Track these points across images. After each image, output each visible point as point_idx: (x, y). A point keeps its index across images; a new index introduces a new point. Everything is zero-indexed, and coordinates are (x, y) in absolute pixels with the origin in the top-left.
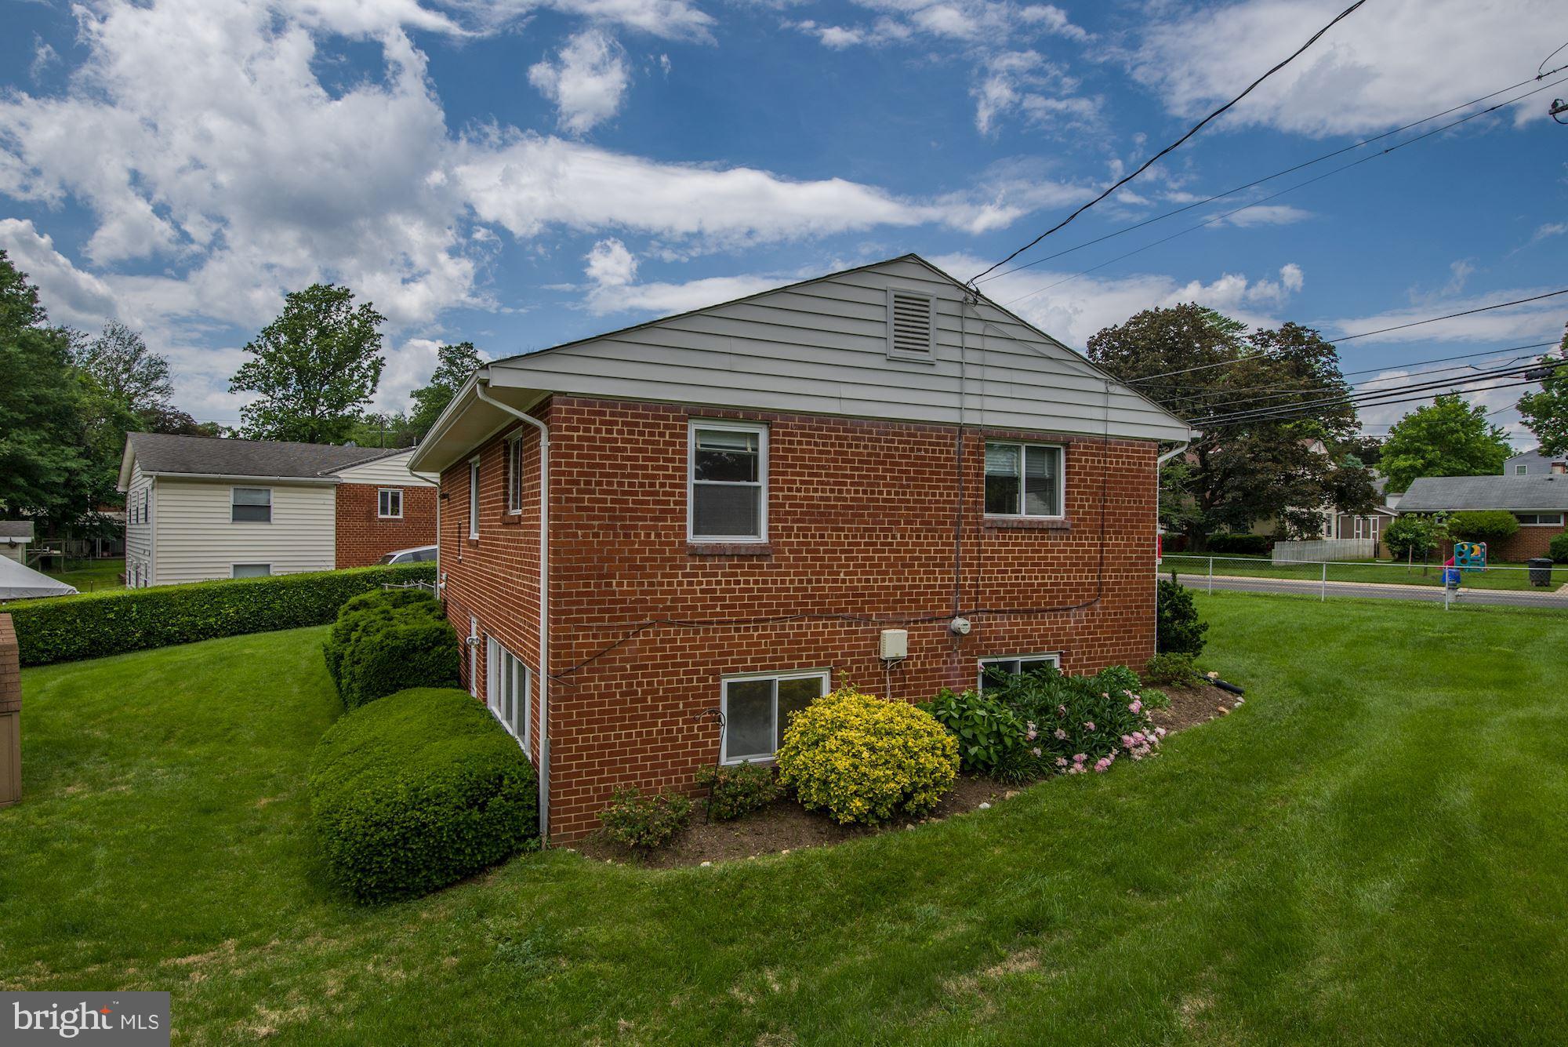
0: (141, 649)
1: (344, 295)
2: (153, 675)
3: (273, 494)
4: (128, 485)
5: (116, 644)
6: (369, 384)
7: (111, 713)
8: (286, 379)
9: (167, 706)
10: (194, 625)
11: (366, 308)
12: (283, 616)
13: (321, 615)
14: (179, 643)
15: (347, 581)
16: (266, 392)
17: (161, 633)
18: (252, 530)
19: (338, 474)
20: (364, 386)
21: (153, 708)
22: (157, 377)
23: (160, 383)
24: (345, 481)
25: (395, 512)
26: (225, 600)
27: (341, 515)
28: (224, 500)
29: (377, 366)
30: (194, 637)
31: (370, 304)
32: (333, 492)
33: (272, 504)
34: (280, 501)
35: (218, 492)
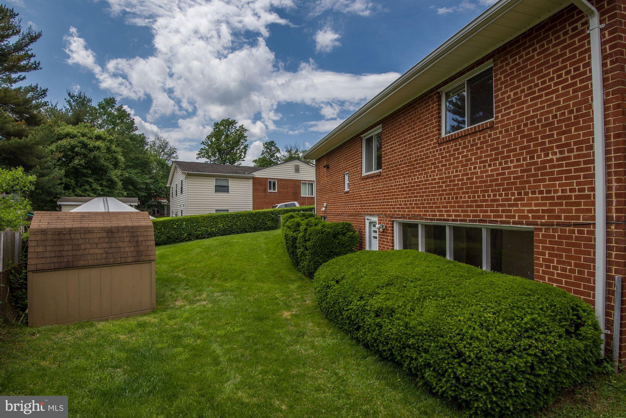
0: (187, 241)
1: (234, 122)
2: (199, 250)
3: (230, 181)
4: (171, 184)
5: (177, 239)
6: (243, 154)
7: (184, 266)
8: (215, 153)
9: (209, 262)
10: (207, 231)
11: (241, 127)
12: (241, 228)
13: (255, 228)
14: (201, 239)
15: (265, 214)
16: (208, 158)
17: (194, 234)
18: (222, 196)
19: (253, 173)
20: (241, 155)
21: (203, 264)
22: (173, 153)
23: (174, 155)
24: (256, 176)
25: (274, 189)
26: (219, 221)
27: (255, 190)
28: (211, 184)
29: (246, 148)
30: (207, 236)
31: (243, 125)
32: (251, 180)
33: (229, 185)
34: (233, 185)
35: (210, 180)
